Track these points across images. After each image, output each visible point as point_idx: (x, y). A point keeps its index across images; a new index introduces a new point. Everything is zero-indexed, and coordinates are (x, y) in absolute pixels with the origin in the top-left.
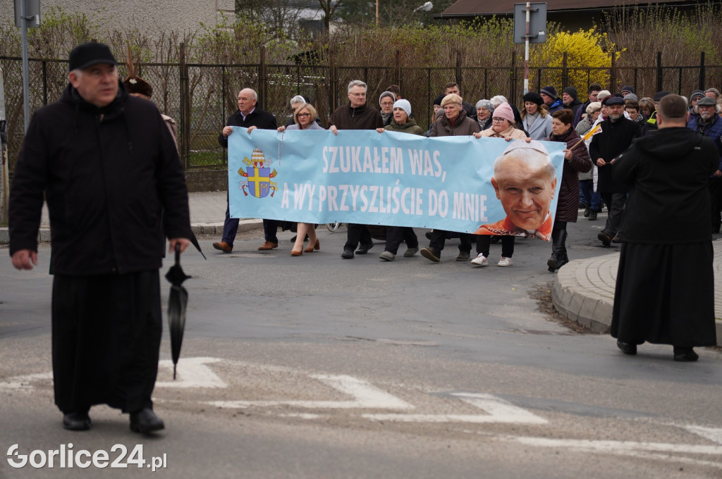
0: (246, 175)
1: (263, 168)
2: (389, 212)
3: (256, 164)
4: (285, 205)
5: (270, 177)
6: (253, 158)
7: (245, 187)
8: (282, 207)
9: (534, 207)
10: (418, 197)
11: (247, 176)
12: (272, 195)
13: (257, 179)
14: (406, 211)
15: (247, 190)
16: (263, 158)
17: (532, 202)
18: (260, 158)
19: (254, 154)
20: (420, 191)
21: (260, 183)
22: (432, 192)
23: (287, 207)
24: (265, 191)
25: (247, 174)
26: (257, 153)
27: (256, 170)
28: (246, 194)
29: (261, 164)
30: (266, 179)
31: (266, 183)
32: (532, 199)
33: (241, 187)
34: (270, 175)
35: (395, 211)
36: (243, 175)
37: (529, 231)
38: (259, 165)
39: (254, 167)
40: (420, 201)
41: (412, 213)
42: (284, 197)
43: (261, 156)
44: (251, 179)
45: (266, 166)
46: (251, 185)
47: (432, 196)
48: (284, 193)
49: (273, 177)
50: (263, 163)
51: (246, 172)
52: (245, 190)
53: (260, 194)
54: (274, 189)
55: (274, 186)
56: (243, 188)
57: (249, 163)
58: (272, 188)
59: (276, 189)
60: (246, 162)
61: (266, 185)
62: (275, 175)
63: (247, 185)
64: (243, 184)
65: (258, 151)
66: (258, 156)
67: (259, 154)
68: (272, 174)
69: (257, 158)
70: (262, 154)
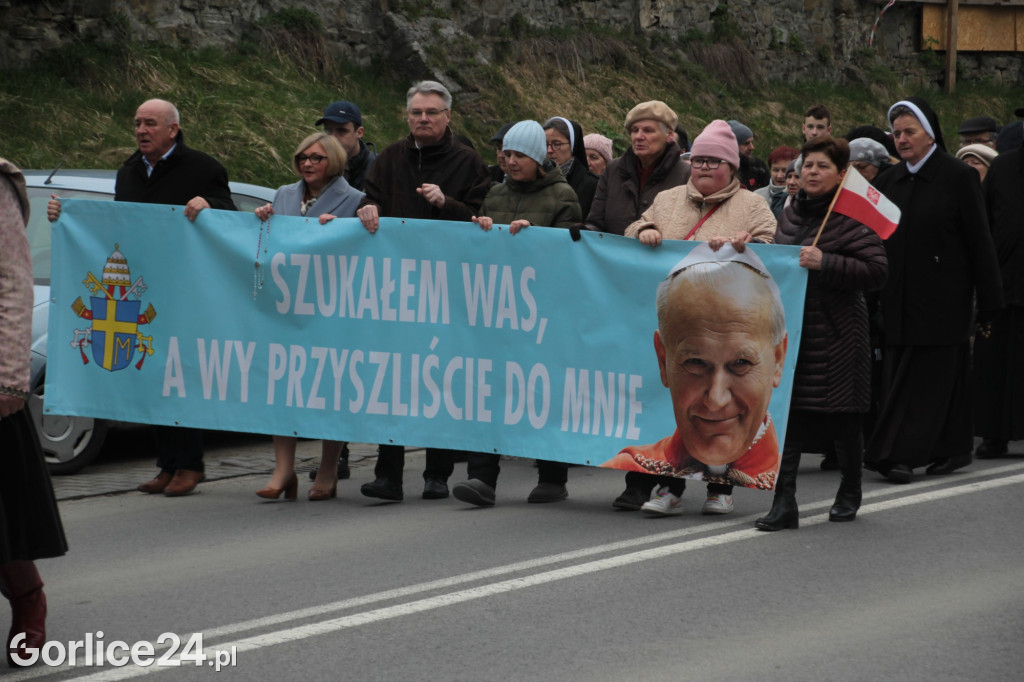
0: (88, 315)
1: (126, 300)
2: (414, 412)
3: (111, 289)
4: (174, 391)
5: (139, 322)
6: (107, 276)
7: (85, 343)
8: (166, 392)
9: (732, 409)
10: (482, 379)
11: (91, 317)
12: (139, 366)
13: (109, 326)
14: (455, 413)
15: (88, 351)
16: (127, 277)
17: (728, 395)
18: (120, 277)
19: (108, 265)
21: (117, 335)
22: (513, 368)
23: (182, 394)
24: (124, 355)
25: (91, 312)
26: (114, 266)
27: (111, 307)
29: (123, 291)
30: (129, 328)
31: (129, 335)
32: (730, 389)
33: (75, 344)
34: (140, 317)
35: (431, 412)
36: (83, 316)
38: (117, 291)
39: (107, 298)
40: (485, 389)
41: (469, 417)
42: (168, 371)
43: (123, 271)
44: (98, 325)
45: (131, 298)
47: (514, 375)
48: (169, 361)
49: (146, 322)
50: (127, 288)
51: (89, 308)
52: (85, 351)
53: (113, 365)
54: (145, 352)
55: (146, 343)
56: (81, 345)
57: (97, 287)
58: (141, 349)
59: (150, 351)
60: (91, 285)
61: (128, 340)
62: (151, 318)
63: (90, 338)
64: (82, 337)
65: (117, 261)
66: (118, 271)
67: (120, 266)
68: (144, 316)
69: (114, 276)
70: (126, 267)
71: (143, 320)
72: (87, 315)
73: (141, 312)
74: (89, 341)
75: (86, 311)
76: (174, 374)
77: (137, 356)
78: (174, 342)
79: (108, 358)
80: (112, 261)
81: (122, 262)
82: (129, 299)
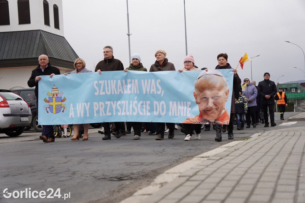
1: (58, 97)
2: (131, 114)
3: (54, 95)
4: (72, 116)
5: (62, 101)
6: (52, 92)
7: (48, 108)
8: (70, 117)
9: (214, 107)
10: (147, 106)
11: (49, 102)
12: (63, 111)
13: (54, 104)
14: (141, 114)
15: (48, 110)
16: (58, 92)
17: (213, 104)
18: (56, 92)
19: (53, 90)
20: (148, 102)
21: (56, 105)
22: (155, 103)
23: (73, 117)
24: (59, 109)
25: (49, 101)
26: (54, 90)
27: (54, 99)
28: (48, 112)
29: (57, 95)
30: (60, 103)
31: (59, 105)
32: (214, 103)
33: (45, 109)
34: (62, 100)
35: (135, 114)
36: (47, 102)
37: (211, 121)
38: (55, 95)
39: (53, 97)
40: (148, 108)
41: (144, 114)
42: (71, 112)
43: (57, 91)
44: (51, 104)
45: (59, 96)
46: (51, 107)
47: (156, 104)
48: (71, 109)
49: (64, 101)
51: (48, 100)
52: (47, 110)
53: (56, 112)
55: (64, 106)
58: (63, 108)
59: (65, 108)
60: (49, 95)
62: (65, 100)
63: (49, 107)
64: (46, 107)
65: (55, 88)
66: (55, 91)
67: (56, 90)
68: (63, 100)
69: (54, 92)
70: (57, 90)
73: (62, 99)
76: (72, 112)
77: (62, 109)
78: (71, 105)
79: (54, 111)
80: (54, 89)
81: (56, 88)
82: (59, 97)
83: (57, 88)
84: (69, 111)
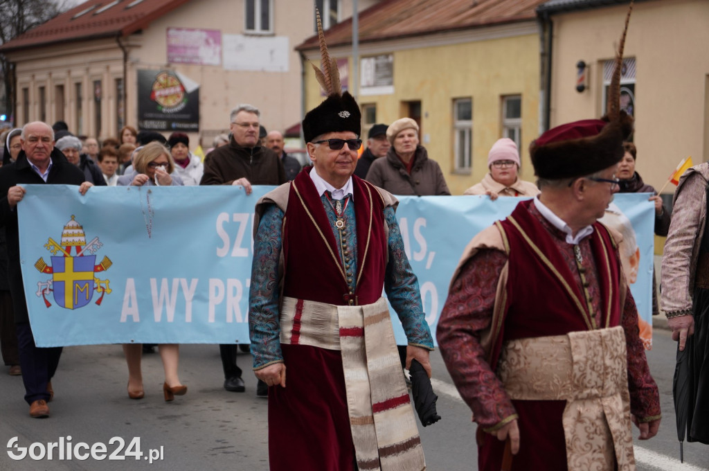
1: (82, 255)
3: (68, 249)
4: (130, 318)
5: (95, 269)
6: (64, 239)
7: (47, 292)
8: (123, 319)
11: (51, 271)
12: (99, 302)
13: (69, 276)
15: (50, 297)
16: (82, 239)
18: (76, 239)
19: (65, 232)
21: (75, 282)
23: (136, 319)
25: (51, 268)
26: (70, 231)
27: (69, 262)
28: (48, 305)
29: (79, 249)
30: (88, 275)
31: (87, 281)
33: (39, 293)
34: (96, 267)
36: (45, 271)
38: (73, 252)
39: (65, 256)
42: (126, 304)
43: (78, 235)
44: (58, 277)
45: (86, 253)
48: (126, 296)
49: (102, 269)
50: (82, 247)
51: (50, 264)
52: (46, 297)
53: (74, 304)
54: (104, 292)
55: (103, 285)
56: (43, 294)
57: (56, 248)
58: (100, 290)
59: (108, 291)
60: (52, 248)
61: (87, 285)
62: (107, 267)
63: (52, 288)
64: (44, 288)
65: (73, 228)
66: (73, 235)
67: (76, 231)
68: (100, 266)
69: (70, 239)
70: (81, 231)
71: (99, 268)
72: (48, 270)
73: (97, 263)
74: (50, 290)
75: (47, 267)
76: (130, 305)
77: (97, 295)
78: (131, 282)
79: (69, 300)
80: (69, 228)
81: (77, 228)
82: (84, 254)
83: (81, 227)
84: (120, 303)
